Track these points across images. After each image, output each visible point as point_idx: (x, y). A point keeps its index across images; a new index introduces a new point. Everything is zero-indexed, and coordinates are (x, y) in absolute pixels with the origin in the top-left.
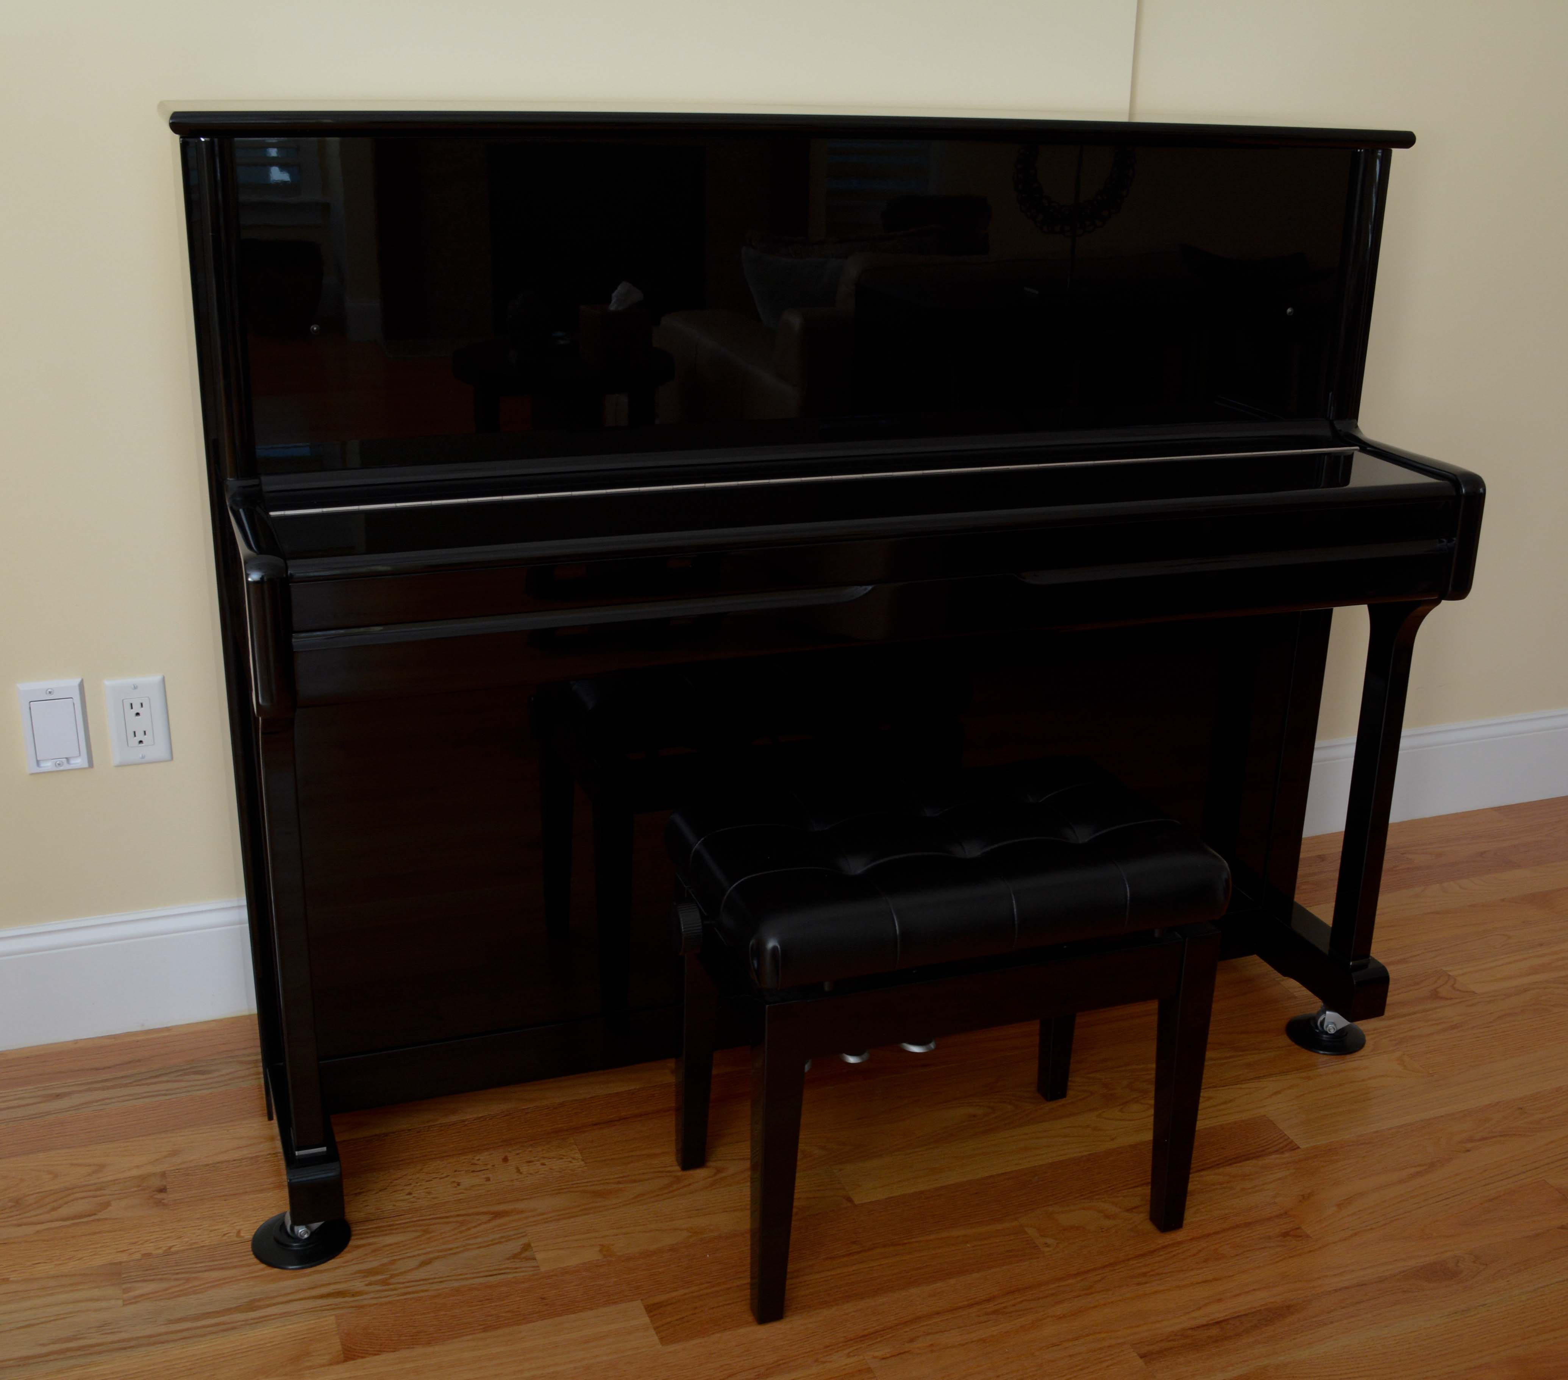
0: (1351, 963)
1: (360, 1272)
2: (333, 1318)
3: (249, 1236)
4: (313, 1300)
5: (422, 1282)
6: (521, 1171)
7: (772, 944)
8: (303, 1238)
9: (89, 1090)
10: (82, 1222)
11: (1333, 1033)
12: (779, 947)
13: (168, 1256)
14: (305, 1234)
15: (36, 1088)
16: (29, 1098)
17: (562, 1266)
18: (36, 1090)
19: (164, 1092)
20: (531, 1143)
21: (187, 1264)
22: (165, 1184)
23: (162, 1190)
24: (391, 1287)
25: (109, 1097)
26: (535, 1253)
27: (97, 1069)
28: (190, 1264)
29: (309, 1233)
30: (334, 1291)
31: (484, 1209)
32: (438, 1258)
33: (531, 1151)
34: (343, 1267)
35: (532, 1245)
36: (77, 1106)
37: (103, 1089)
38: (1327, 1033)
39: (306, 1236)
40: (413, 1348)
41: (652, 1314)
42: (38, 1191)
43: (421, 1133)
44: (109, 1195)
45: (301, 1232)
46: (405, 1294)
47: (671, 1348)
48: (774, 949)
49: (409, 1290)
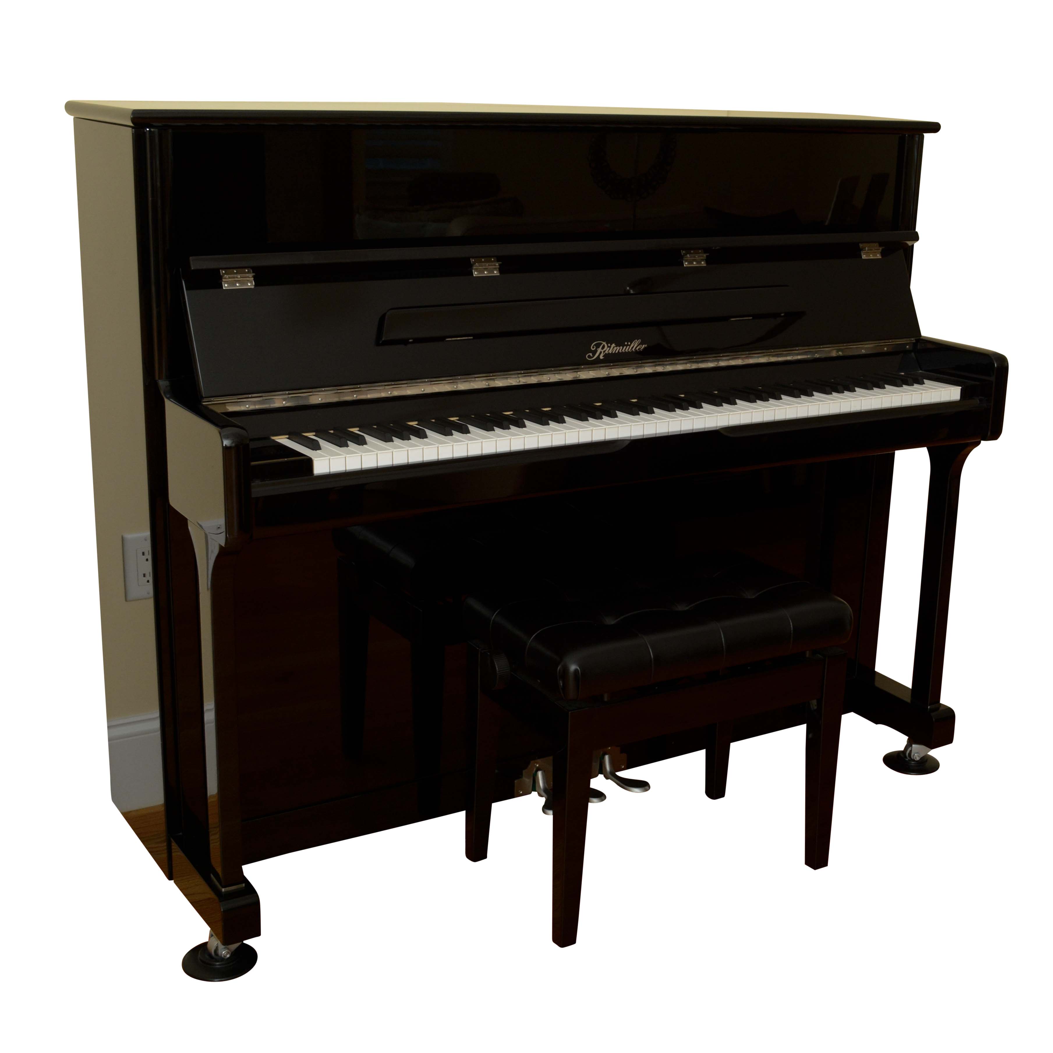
0: (929, 707)
7: (573, 668)
8: (226, 958)
11: (918, 760)
12: (579, 669)
14: (227, 955)
29: (230, 953)
38: (914, 760)
39: (228, 956)
45: (224, 953)
48: (576, 671)
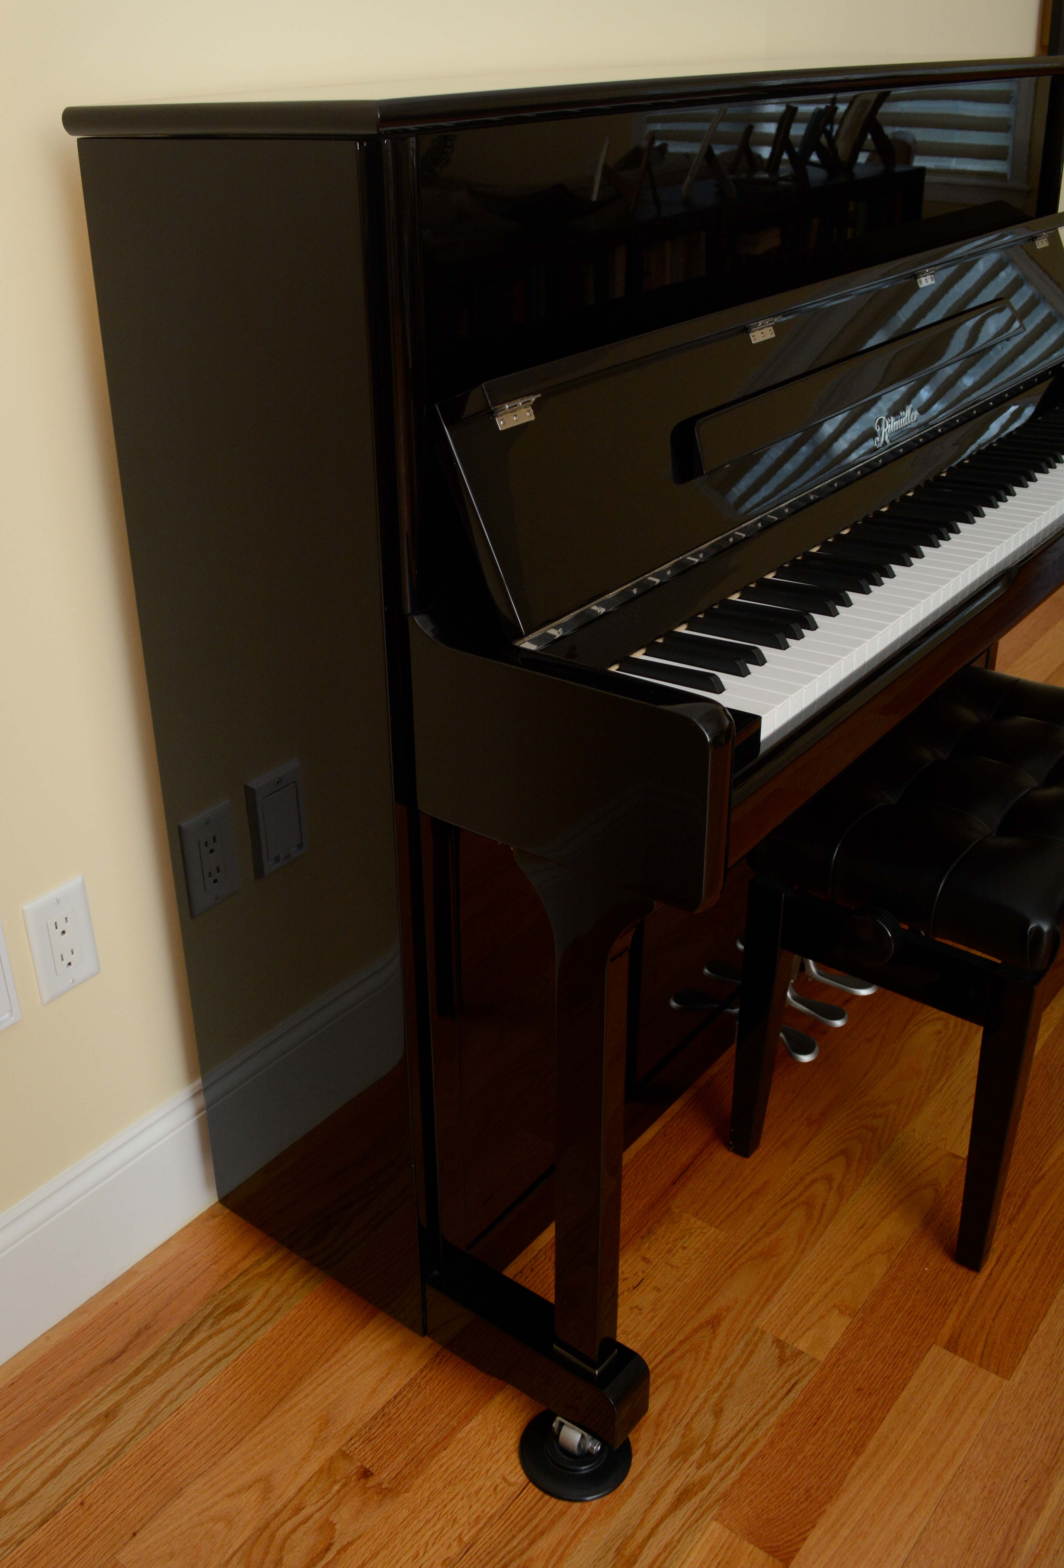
1: (672, 1458)
2: (714, 1523)
3: (522, 1478)
4: (672, 1515)
5: (741, 1435)
6: (674, 1264)
9: (134, 1391)
10: (329, 1562)
13: (471, 1551)
15: (69, 1420)
16: (76, 1435)
17: (832, 1345)
18: (72, 1421)
19: (221, 1353)
20: (645, 1229)
21: (501, 1549)
22: (360, 1464)
23: (366, 1474)
24: (722, 1456)
25: (168, 1388)
26: (795, 1345)
27: (112, 1360)
28: (504, 1547)
30: (678, 1493)
31: (694, 1324)
32: (721, 1399)
33: (656, 1239)
34: (653, 1459)
35: (782, 1338)
36: (145, 1418)
37: (150, 1381)
40: (824, 1511)
41: (959, 1352)
42: (231, 1552)
43: (536, 1270)
44: (317, 1512)
46: (744, 1456)
47: (1018, 1376)
49: (741, 1449)
